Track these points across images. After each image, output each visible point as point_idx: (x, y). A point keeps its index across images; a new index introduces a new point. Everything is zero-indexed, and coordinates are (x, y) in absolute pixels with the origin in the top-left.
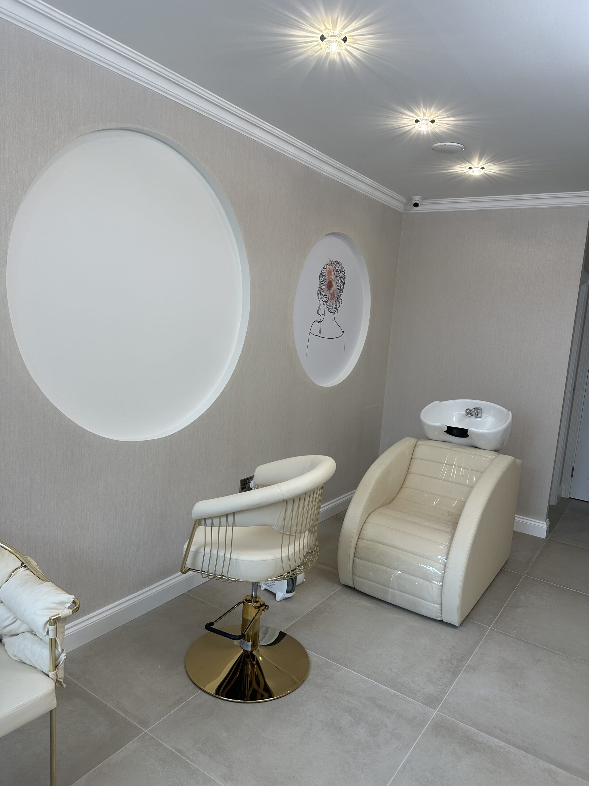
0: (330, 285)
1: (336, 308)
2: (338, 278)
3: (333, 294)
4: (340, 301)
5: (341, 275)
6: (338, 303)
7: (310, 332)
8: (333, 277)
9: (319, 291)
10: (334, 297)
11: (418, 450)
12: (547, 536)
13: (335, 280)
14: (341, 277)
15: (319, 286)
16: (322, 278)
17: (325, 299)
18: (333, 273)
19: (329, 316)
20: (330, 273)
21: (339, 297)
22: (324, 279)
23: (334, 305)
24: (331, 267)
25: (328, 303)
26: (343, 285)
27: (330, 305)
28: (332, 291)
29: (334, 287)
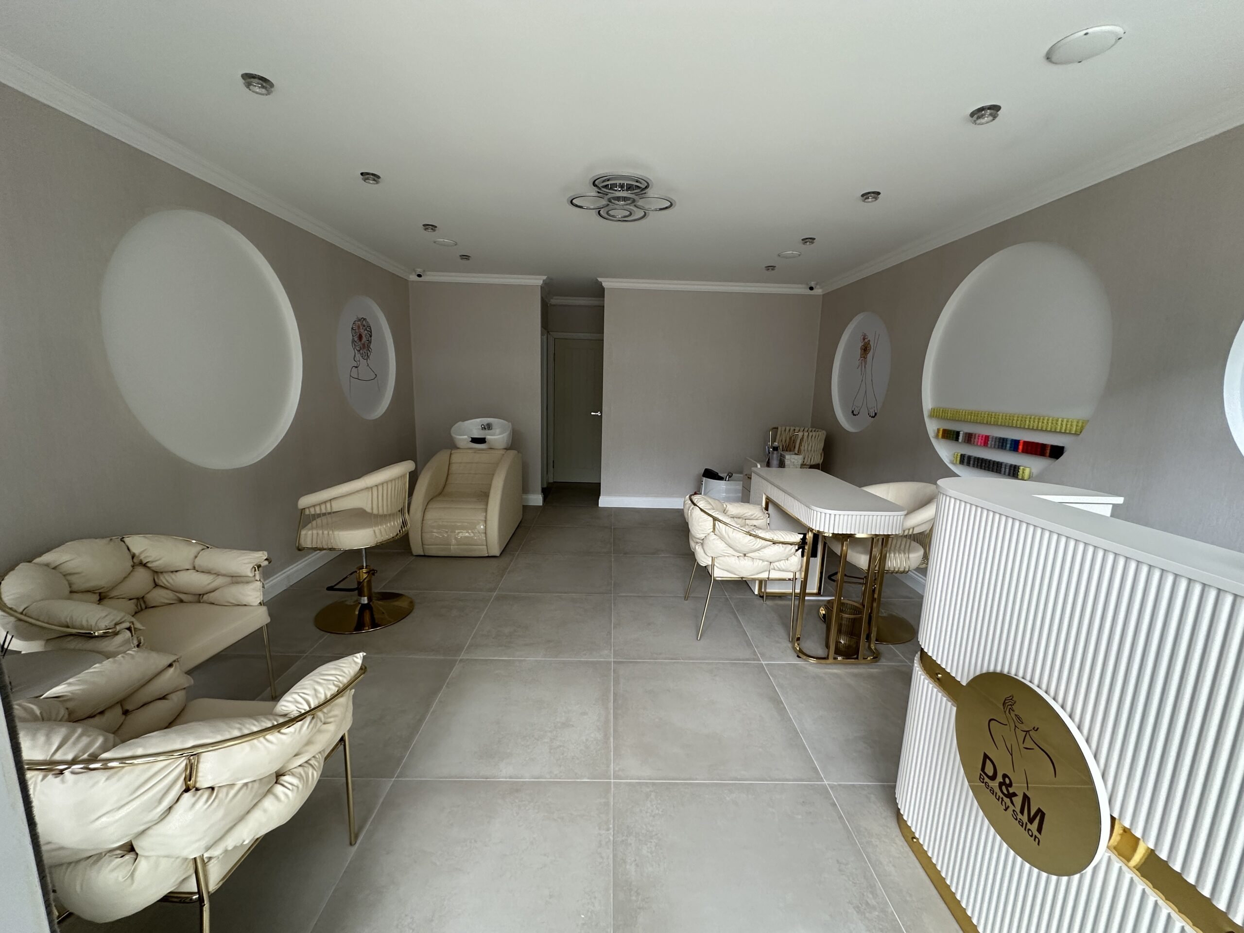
0: (360, 337)
1: (368, 356)
2: (366, 332)
3: (364, 344)
4: (370, 350)
5: (368, 329)
6: (369, 352)
7: (351, 376)
8: (362, 331)
9: (352, 342)
10: (365, 347)
11: (453, 456)
12: (543, 504)
13: (364, 333)
14: (368, 331)
15: (352, 338)
16: (354, 331)
17: (358, 348)
18: (361, 328)
19: (363, 362)
20: (359, 327)
21: (369, 347)
22: (355, 333)
23: (366, 353)
24: (359, 323)
25: (361, 351)
26: (371, 336)
27: (363, 354)
28: (362, 342)
29: (364, 339)
